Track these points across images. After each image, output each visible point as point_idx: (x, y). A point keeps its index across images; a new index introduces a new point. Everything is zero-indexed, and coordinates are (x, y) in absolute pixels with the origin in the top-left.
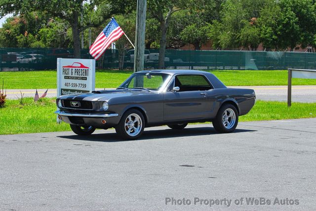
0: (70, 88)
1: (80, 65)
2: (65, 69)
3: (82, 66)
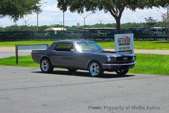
0: (122, 50)
1: (126, 37)
2: (119, 40)
3: (127, 38)
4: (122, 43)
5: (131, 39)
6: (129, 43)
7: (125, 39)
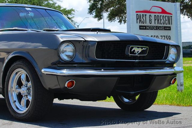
4: (149, 25)
5: (173, 16)
6: (170, 27)
7: (156, 14)
